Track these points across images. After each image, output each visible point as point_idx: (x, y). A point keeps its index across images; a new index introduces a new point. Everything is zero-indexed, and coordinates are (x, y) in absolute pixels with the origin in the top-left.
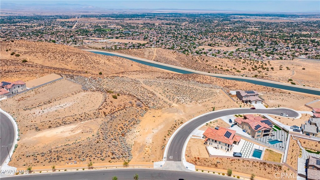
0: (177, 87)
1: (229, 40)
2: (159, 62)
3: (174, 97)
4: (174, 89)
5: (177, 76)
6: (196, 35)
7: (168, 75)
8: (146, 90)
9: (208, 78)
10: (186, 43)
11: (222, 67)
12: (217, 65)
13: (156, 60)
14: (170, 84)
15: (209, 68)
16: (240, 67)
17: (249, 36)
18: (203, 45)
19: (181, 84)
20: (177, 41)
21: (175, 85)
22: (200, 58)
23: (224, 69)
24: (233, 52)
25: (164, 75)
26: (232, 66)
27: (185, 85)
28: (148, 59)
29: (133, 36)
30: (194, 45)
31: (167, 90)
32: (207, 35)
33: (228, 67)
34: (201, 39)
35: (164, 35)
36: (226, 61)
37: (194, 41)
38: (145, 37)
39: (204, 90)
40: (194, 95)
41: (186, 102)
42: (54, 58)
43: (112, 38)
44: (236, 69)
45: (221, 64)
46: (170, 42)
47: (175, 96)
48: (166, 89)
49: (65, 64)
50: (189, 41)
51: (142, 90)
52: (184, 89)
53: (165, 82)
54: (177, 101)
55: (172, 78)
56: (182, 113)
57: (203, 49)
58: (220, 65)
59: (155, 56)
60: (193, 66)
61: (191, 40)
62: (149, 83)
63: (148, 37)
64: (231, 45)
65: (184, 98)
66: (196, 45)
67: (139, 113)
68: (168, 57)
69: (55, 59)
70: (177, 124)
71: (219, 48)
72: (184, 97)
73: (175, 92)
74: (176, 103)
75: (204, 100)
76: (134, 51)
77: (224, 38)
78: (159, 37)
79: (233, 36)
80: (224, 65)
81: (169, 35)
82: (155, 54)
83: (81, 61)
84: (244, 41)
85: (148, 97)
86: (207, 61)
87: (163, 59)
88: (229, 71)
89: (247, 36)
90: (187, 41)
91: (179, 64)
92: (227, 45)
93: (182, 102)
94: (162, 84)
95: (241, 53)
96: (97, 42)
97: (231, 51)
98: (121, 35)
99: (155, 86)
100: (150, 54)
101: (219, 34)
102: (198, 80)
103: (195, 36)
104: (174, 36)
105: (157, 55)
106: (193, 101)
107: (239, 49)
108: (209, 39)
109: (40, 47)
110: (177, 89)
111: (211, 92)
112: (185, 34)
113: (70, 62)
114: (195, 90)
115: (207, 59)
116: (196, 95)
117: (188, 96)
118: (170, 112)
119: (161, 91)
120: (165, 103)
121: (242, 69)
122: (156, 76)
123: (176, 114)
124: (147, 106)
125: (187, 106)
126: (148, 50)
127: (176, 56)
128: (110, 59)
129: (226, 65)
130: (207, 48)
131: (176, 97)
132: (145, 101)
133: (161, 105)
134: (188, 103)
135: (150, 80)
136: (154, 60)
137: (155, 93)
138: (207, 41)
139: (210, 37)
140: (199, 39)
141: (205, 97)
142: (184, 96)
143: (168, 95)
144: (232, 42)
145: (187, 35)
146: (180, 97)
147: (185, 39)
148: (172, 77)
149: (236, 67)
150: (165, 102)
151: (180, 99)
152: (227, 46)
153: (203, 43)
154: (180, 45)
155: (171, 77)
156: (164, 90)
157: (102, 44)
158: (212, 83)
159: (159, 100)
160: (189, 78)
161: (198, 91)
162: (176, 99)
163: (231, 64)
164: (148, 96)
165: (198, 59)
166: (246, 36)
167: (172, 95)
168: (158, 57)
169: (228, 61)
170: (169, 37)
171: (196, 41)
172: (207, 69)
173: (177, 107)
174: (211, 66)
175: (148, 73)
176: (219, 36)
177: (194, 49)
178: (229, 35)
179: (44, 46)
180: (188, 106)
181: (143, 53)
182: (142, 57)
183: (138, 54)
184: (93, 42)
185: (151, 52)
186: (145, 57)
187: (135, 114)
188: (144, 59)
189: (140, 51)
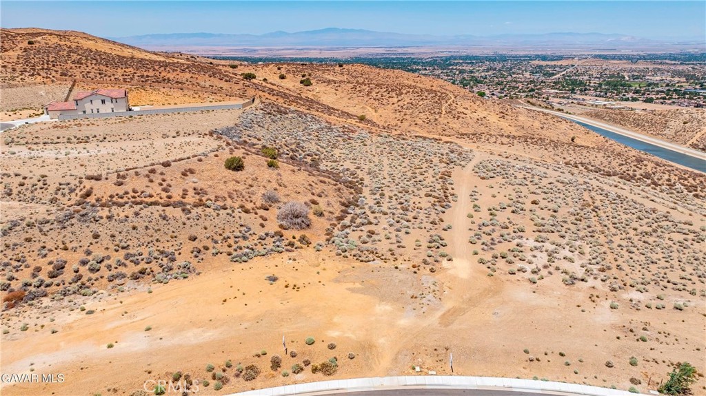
3: (510, 236)
8: (439, 185)
13: (701, 146)
14: (582, 187)
21: (596, 196)
28: (673, 139)
31: (527, 205)
43: (634, 100)
55: (639, 179)
56: (422, 315)
59: (703, 132)
62: (494, 170)
67: (242, 243)
72: (565, 251)
74: (480, 261)
85: (397, 206)
96: (583, 105)
98: (668, 95)
100: (688, 125)
109: (384, 80)
110: (588, 209)
113: (390, 105)
120: (424, 245)
125: (517, 292)
126: (687, 116)
128: (509, 113)
136: (694, 146)
150: (431, 239)
151: (531, 254)
156: (516, 199)
159: (429, 225)
162: (505, 247)
180: (521, 295)
181: (664, 122)
182: (655, 133)
183: (646, 124)
184: (572, 103)
185: (695, 122)
186: (665, 135)
187: (213, 239)
188: (658, 139)
189: (660, 115)
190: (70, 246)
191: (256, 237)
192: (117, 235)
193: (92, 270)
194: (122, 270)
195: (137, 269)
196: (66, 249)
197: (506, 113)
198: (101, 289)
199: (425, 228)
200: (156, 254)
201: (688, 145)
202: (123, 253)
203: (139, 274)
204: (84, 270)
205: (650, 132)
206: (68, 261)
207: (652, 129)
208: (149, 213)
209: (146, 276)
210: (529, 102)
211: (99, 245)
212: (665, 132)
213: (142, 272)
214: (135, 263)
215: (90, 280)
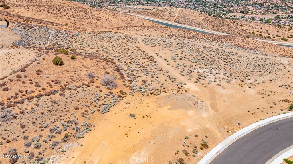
0: (200, 50)
1: (265, 8)
2: (181, 23)
3: (191, 69)
4: (195, 54)
5: (202, 36)
6: (227, 3)
7: (188, 32)
8: (142, 53)
9: (251, 42)
10: (215, 10)
11: (261, 34)
12: (254, 30)
13: (177, 22)
14: (189, 44)
15: (245, 33)
16: (285, 35)
17: (290, 4)
18: (234, 12)
19: (207, 46)
20: (206, 8)
21: (197, 47)
22: (233, 22)
23: (263, 36)
24: (270, 19)
25: (182, 32)
26: (275, 33)
27: (215, 48)
28: (168, 20)
29: (159, 3)
30: (224, 12)
31: (181, 55)
32: (239, 3)
33: (269, 34)
34: (232, 6)
35: (191, 3)
36: (266, 27)
37: (224, 8)
38: (171, 4)
39: (254, 57)
40: (235, 68)
41: (217, 80)
42: (47, 11)
43: (138, 5)
44: (280, 37)
45: (260, 30)
46: (198, 8)
47: (194, 67)
48: (179, 52)
49: (56, 18)
50: (218, 8)
51: (135, 52)
52: (214, 54)
53: (180, 42)
54: (197, 77)
55: (193, 38)
56: (207, 110)
57: (235, 16)
58: (258, 31)
59: (176, 16)
60: (224, 30)
61: (221, 8)
62: (152, 42)
63: (175, 4)
64: (268, 13)
65: (214, 72)
66: (227, 12)
67: (100, 103)
68: (192, 18)
69: (48, 13)
70: (190, 150)
71: (254, 16)
72: (213, 70)
73: (196, 59)
74: (196, 82)
75: (260, 80)
76: (153, 12)
77: (259, 6)
78: (186, 4)
79: (269, 4)
80: (263, 31)
81: (197, 3)
82: (177, 15)
83: (77, 15)
84: (284, 8)
85: (138, 66)
86: (241, 26)
87: (187, 21)
88: (270, 38)
89: (288, 4)
90: (216, 8)
91: (206, 27)
92: (263, 12)
93: (208, 80)
94: (174, 44)
95: (282, 20)
96: (122, 8)
97: (269, 18)
98: (148, 2)
99: (161, 47)
100: (171, 14)
101: (252, 2)
102: (237, 43)
103: (225, 4)
104: (202, 3)
105: (179, 15)
106: (234, 81)
107: (278, 16)
108: (241, 7)
110: (201, 53)
111: (270, 62)
112: (214, 2)
113: (63, 16)
114: (235, 58)
115: (242, 24)
116: (238, 66)
117: (223, 67)
118: (175, 106)
119: (169, 56)
120: (170, 81)
121: (288, 37)
122: (167, 33)
123: (191, 112)
124: (128, 84)
125: (220, 90)
126: (169, 10)
127: (203, 18)
128: (116, 15)
129: (266, 31)
130: (239, 15)
131: (197, 69)
132: (130, 72)
133: (160, 84)
134: (221, 84)
135: (155, 38)
136: (175, 22)
137: (157, 59)
138: (238, 9)
139: (242, 5)
140: (230, 7)
141: (260, 73)
142: (213, 67)
143: (181, 64)
144: (269, 10)
145: (217, 3)
146: (205, 69)
147: (215, 6)
148: (194, 36)
149: (279, 35)
150: (170, 78)
151: (205, 75)
152: (263, 14)
153: (234, 10)
154: (208, 12)
155: (191, 35)
156: (175, 54)
157: (127, 9)
158: (258, 49)
159: (161, 72)
160: (222, 39)
161: (242, 59)
162: (195, 74)
163: (273, 31)
164: (141, 63)
165: (230, 23)
166: (285, 3)
167: (189, 64)
168: (180, 18)
169: (269, 27)
170: (197, 4)
171: (226, 9)
172: (242, 34)
173: (196, 92)
174: (246, 31)
175: (157, 30)
176: (252, 4)
177: (223, 15)
178: (264, 3)
179: (49, 2)
180: (223, 91)
181: (163, 14)
182: (161, 18)
183: (157, 15)
184: (118, 7)
185: (172, 13)
186: (165, 18)
187: (86, 106)
188: (163, 20)
189: (160, 11)
190: (10, 139)
191: (103, 98)
192: (35, 121)
193: (37, 147)
194: (53, 140)
195: (63, 135)
196: (9, 142)
197: (115, 15)
198: (51, 155)
199: (161, 73)
200: (66, 124)
201: (173, 21)
202: (47, 130)
203: (66, 138)
204: (31, 149)
205: (160, 18)
206: (16, 148)
207: (160, 16)
208: (44, 102)
209: (70, 138)
210: (107, 9)
211: (29, 131)
212: (164, 17)
213: (67, 136)
214: (59, 133)
215: (40, 154)
